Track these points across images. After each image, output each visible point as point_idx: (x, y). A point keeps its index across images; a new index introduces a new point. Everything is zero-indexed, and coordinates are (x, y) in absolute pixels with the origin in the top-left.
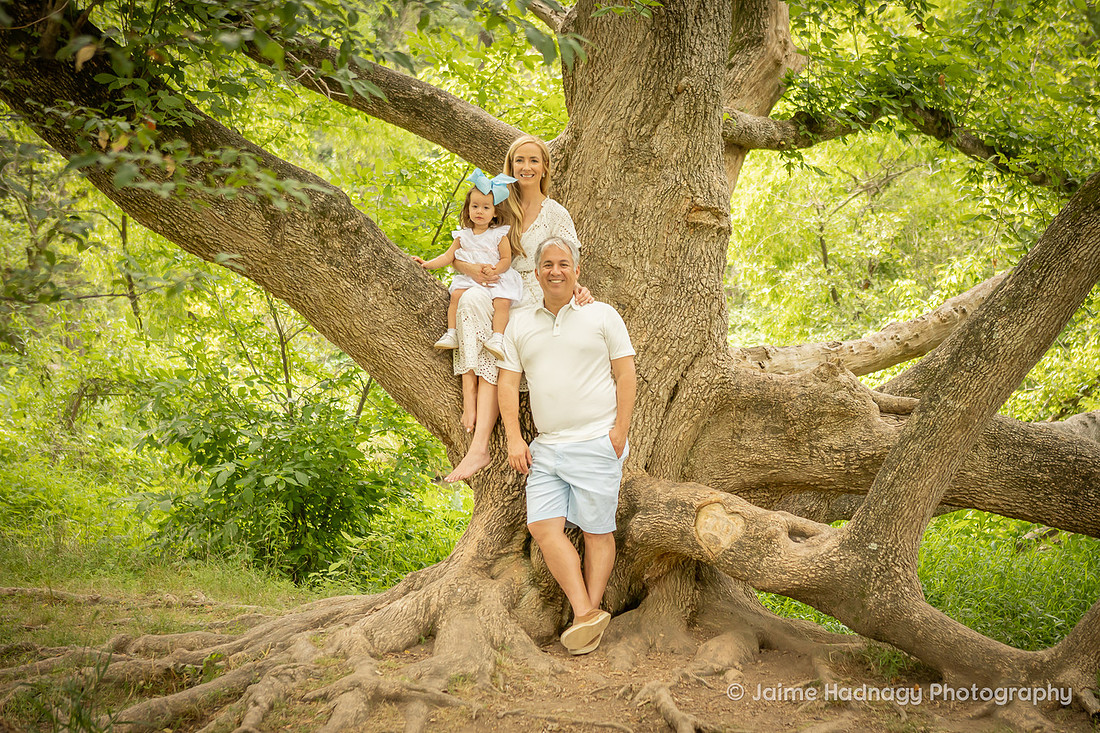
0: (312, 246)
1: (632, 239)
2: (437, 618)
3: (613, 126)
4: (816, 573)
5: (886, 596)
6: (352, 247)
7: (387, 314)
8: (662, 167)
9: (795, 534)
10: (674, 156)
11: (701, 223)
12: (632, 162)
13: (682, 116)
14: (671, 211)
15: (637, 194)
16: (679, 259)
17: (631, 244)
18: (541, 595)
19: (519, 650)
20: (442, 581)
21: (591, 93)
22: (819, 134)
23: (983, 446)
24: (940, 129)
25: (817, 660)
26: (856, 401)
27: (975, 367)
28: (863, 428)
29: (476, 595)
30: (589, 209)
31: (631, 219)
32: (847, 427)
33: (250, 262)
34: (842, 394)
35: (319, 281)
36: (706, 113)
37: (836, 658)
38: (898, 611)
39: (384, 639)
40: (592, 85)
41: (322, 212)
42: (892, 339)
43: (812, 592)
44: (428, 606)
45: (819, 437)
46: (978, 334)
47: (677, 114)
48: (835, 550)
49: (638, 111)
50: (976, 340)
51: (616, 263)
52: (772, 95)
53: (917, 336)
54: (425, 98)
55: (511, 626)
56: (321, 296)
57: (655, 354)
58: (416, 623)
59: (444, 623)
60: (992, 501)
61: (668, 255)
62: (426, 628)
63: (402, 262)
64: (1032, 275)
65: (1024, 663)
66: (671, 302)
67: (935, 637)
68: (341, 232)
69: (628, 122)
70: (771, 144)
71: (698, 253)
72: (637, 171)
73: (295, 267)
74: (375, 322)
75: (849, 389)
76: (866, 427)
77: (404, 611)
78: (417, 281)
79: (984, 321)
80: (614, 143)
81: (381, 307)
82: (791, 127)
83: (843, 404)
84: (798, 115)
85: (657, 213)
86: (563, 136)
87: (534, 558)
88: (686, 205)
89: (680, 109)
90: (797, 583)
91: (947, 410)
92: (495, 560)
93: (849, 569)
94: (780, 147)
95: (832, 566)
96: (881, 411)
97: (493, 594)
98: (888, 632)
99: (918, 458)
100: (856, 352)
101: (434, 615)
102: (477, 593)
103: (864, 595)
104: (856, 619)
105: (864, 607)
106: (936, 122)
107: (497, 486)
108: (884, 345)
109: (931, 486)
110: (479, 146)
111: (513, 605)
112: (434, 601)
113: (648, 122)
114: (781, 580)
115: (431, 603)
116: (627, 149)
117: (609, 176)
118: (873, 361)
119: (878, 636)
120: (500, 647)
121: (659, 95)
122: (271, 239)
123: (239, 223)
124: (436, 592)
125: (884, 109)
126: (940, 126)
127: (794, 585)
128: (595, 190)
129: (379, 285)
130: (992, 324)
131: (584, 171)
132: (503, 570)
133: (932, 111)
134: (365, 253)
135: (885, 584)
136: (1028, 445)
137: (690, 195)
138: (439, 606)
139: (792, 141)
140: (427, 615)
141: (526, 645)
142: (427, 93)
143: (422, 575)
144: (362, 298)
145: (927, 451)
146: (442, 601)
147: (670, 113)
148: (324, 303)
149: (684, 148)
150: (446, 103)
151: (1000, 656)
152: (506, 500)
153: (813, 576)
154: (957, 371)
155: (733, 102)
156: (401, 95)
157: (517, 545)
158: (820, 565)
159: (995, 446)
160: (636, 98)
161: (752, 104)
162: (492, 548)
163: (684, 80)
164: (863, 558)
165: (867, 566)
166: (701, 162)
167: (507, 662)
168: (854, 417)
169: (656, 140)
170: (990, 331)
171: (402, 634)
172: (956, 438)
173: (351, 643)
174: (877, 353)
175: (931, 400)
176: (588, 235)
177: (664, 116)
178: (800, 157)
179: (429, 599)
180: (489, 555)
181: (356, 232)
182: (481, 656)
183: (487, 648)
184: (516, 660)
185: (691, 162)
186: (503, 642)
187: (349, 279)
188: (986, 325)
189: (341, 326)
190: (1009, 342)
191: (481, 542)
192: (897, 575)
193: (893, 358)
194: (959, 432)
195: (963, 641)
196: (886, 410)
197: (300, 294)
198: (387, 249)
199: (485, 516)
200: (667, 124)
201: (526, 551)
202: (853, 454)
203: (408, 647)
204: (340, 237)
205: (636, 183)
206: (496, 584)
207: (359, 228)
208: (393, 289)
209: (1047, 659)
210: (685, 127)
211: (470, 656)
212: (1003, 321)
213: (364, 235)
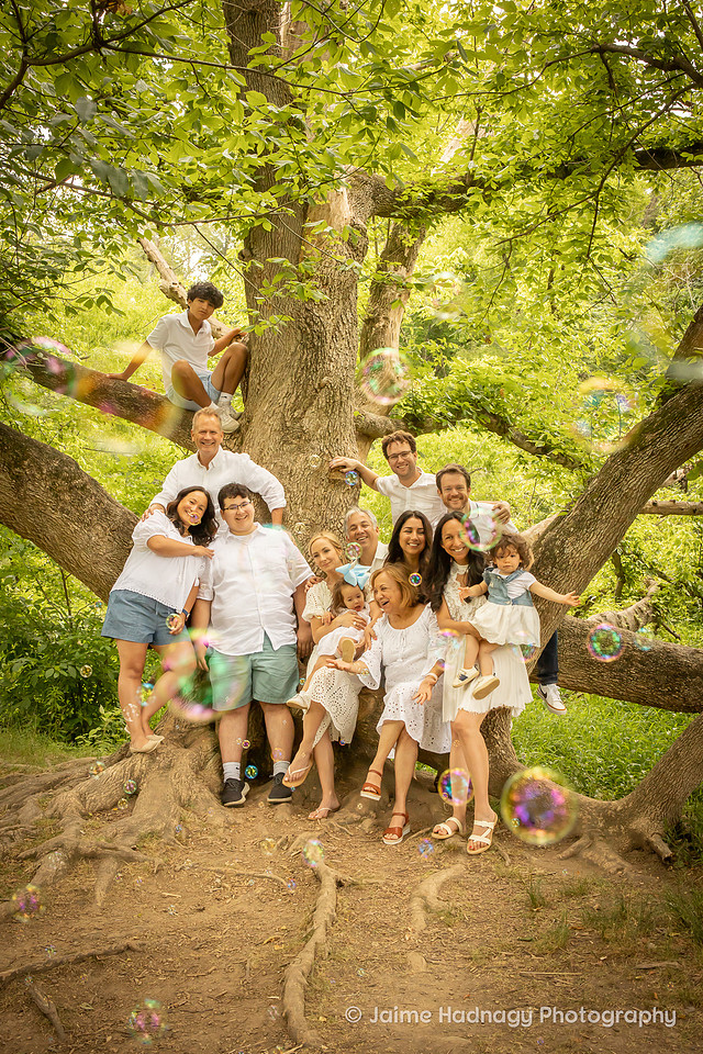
0: (48, 499)
2: (140, 782)
3: (274, 412)
6: (79, 500)
7: (105, 549)
8: (310, 440)
10: (319, 432)
11: (339, 480)
12: (288, 436)
13: (324, 404)
14: (317, 471)
15: (292, 459)
16: (323, 506)
19: (202, 806)
21: (259, 390)
27: (551, 576)
29: (171, 761)
33: (2, 511)
35: (54, 525)
36: (341, 402)
39: (94, 801)
41: (57, 474)
44: (132, 772)
46: (553, 550)
47: (320, 402)
49: (292, 401)
55: (196, 786)
56: (55, 536)
58: (123, 786)
59: (145, 785)
61: (315, 503)
63: (118, 510)
64: (593, 503)
65: (602, 811)
68: (71, 488)
69: (285, 408)
72: (292, 443)
73: (35, 514)
74: (97, 555)
77: (114, 777)
79: (556, 540)
80: (275, 423)
81: (101, 543)
84: (407, 416)
85: (307, 473)
89: (322, 400)
92: (188, 732)
97: (183, 761)
101: (138, 778)
106: (497, 423)
111: (199, 769)
112: (137, 767)
113: (299, 408)
115: (135, 769)
116: (284, 427)
117: (271, 447)
120: (185, 805)
121: (307, 389)
122: (16, 494)
124: (139, 760)
125: (465, 412)
126: (500, 426)
129: (100, 528)
130: (563, 542)
132: (195, 740)
133: (495, 416)
134: (89, 504)
138: (141, 771)
140: (132, 779)
141: (208, 801)
142: (143, 394)
144: (86, 537)
146: (144, 767)
147: (315, 402)
149: (326, 426)
151: (581, 806)
156: (124, 396)
160: (291, 391)
162: (186, 723)
163: (325, 378)
166: (339, 437)
167: (189, 816)
169: (305, 421)
171: (111, 795)
173: (66, 806)
177: (311, 404)
180: (183, 729)
181: (82, 489)
182: (168, 815)
183: (174, 807)
184: (199, 815)
185: (331, 436)
186: (189, 800)
187: (76, 523)
188: (558, 543)
189: (72, 558)
190: (578, 555)
198: (106, 501)
200: (314, 410)
203: (115, 805)
204: (70, 492)
205: (291, 452)
206: (188, 752)
207: (85, 485)
208: (111, 531)
209: (619, 808)
210: (327, 412)
211: (158, 815)
212: (571, 539)
213: (89, 491)
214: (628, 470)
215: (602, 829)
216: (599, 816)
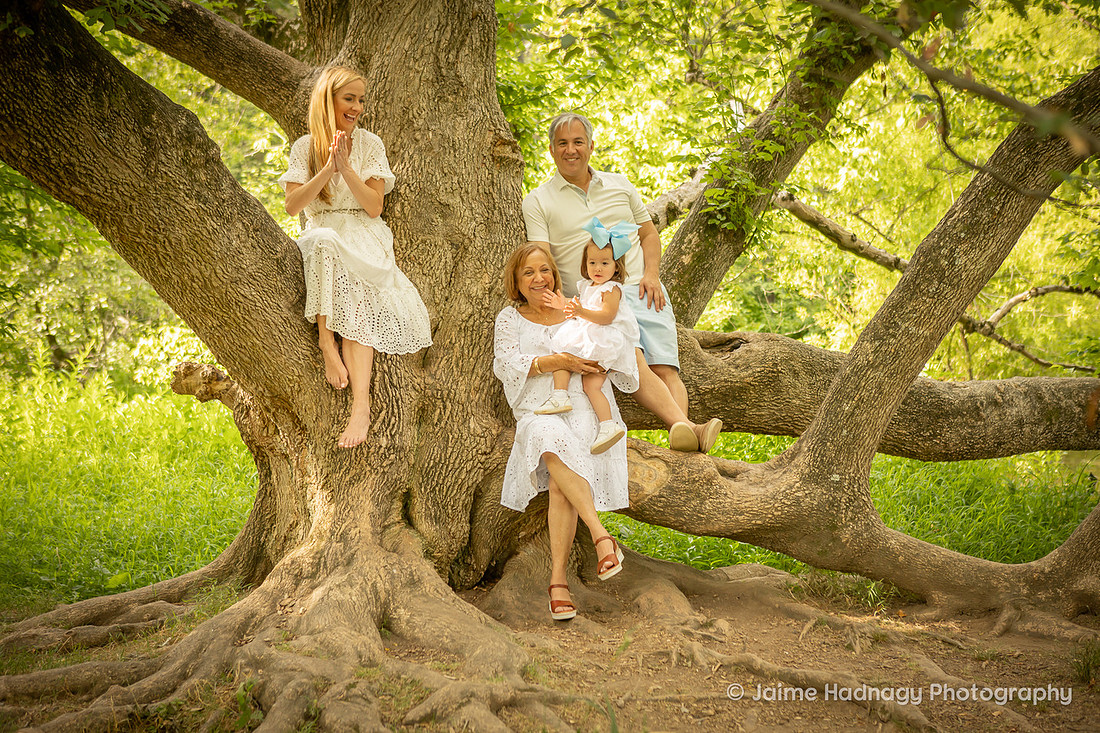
0: (182, 181)
1: (456, 173)
2: (388, 607)
3: (422, 51)
4: (782, 510)
5: (860, 526)
6: (216, 181)
7: (248, 259)
8: (469, 97)
10: (477, 85)
11: (508, 158)
12: (444, 90)
13: (478, 44)
15: (451, 125)
16: (495, 195)
17: (456, 179)
20: (372, 563)
21: (380, 14)
27: (938, 293)
30: (405, 141)
31: (452, 152)
38: (874, 539)
41: (188, 137)
43: (773, 529)
44: (376, 593)
46: (937, 261)
47: (474, 41)
48: (798, 485)
50: (935, 267)
51: (444, 198)
56: (184, 239)
57: (500, 296)
61: (481, 191)
63: (253, 199)
64: (989, 202)
65: (1021, 576)
66: (504, 241)
67: (919, 561)
68: (207, 161)
69: (437, 46)
71: (510, 188)
72: (447, 101)
73: (162, 204)
74: (237, 270)
80: (425, 69)
81: (244, 251)
85: (472, 146)
88: (492, 138)
89: (475, 36)
90: (759, 522)
91: (910, 336)
92: (382, 534)
93: (815, 503)
95: (797, 502)
98: (862, 562)
99: (880, 386)
101: (385, 603)
102: (411, 572)
103: (835, 527)
104: (822, 553)
105: (835, 539)
110: (247, 68)
113: (454, 47)
114: (736, 521)
115: (379, 590)
116: (439, 77)
117: (423, 104)
121: (461, 19)
122: (146, 170)
123: (119, 148)
124: (377, 576)
127: (756, 524)
128: (412, 120)
129: (240, 225)
130: (952, 251)
131: (392, 99)
132: (396, 543)
135: (856, 513)
137: (493, 128)
138: (387, 592)
140: (378, 604)
144: (226, 240)
145: (890, 378)
146: (388, 586)
147: (469, 40)
148: (185, 247)
151: (993, 572)
152: (384, 464)
153: (779, 513)
154: (917, 299)
157: (396, 514)
158: (784, 501)
160: (443, 21)
162: (380, 520)
164: (828, 490)
165: (834, 498)
169: (461, 68)
170: (951, 258)
175: (887, 328)
176: (414, 169)
177: (464, 42)
179: (374, 585)
180: (379, 529)
187: (215, 219)
189: (198, 275)
190: (972, 267)
191: (372, 516)
192: (865, 504)
195: (950, 561)
197: (160, 237)
199: (367, 485)
200: (467, 51)
201: (406, 520)
204: (206, 167)
205: (447, 114)
208: (255, 230)
209: (1046, 569)
210: (481, 55)
212: (964, 247)
216: (1019, 581)
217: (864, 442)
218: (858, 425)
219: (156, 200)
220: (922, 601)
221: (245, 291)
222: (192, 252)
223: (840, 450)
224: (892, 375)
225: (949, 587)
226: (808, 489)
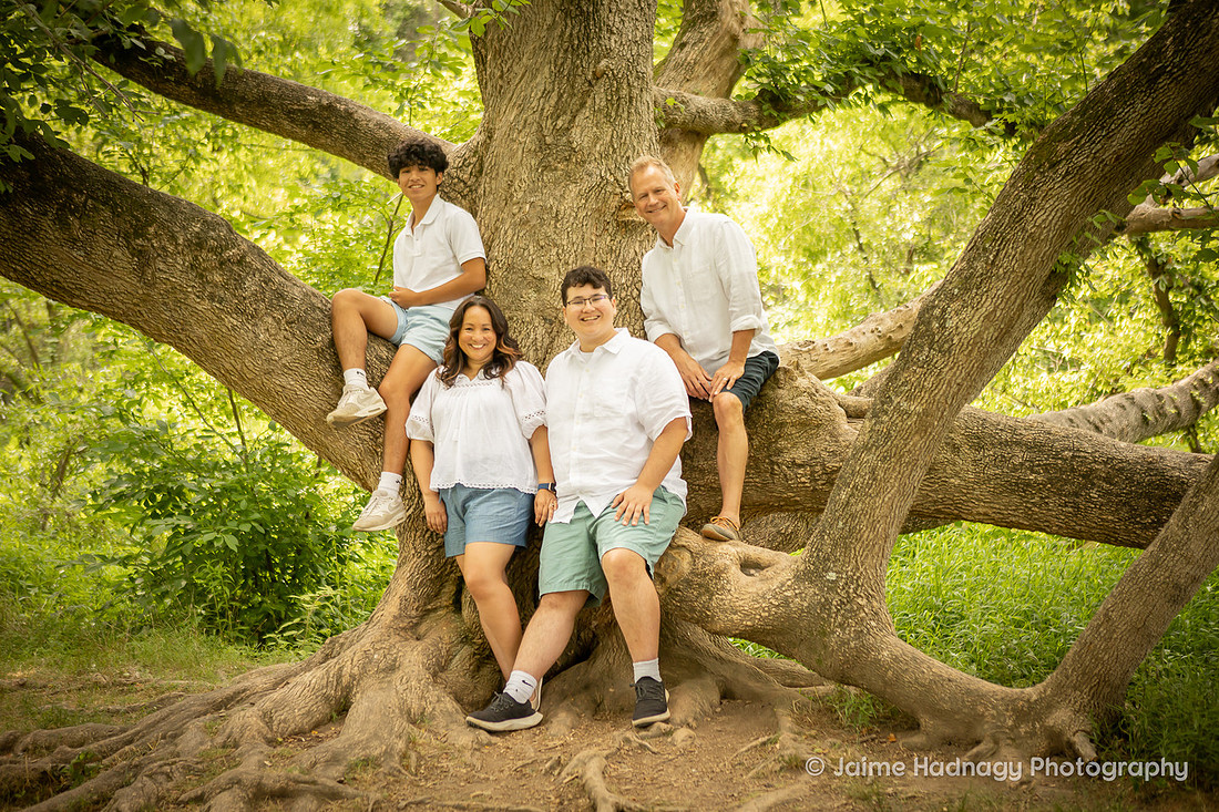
0: (190, 284)
1: (555, 245)
2: (351, 691)
3: (526, 121)
4: (769, 611)
5: (849, 633)
6: (235, 280)
7: (280, 351)
8: (584, 162)
9: (748, 566)
10: (598, 148)
11: (633, 221)
12: (550, 159)
13: (603, 104)
14: (598, 210)
15: (558, 194)
16: (610, 263)
17: (554, 251)
18: (475, 654)
19: (441, 721)
20: (357, 647)
21: (501, 87)
22: (787, 112)
23: (965, 449)
24: (928, 95)
25: (780, 711)
26: (819, 407)
28: (828, 438)
29: (395, 660)
30: (505, 216)
31: (553, 222)
32: (810, 437)
33: (120, 305)
34: (803, 400)
35: (201, 321)
36: (631, 97)
37: (802, 707)
38: (864, 650)
39: (285, 721)
40: (501, 77)
41: (199, 243)
42: (873, 332)
43: (768, 633)
44: (339, 677)
45: (779, 452)
46: (929, 323)
47: (597, 101)
48: (789, 583)
49: (553, 102)
50: (927, 330)
51: (539, 273)
52: (731, 74)
53: (901, 327)
54: (322, 107)
55: (434, 693)
56: (205, 337)
58: (327, 698)
59: (358, 695)
60: (980, 510)
61: (598, 260)
62: (338, 702)
63: (295, 290)
64: (985, 250)
65: (1010, 703)
67: (907, 678)
68: (221, 264)
69: (541, 114)
70: (730, 127)
71: (632, 255)
72: (556, 169)
73: (172, 307)
74: (269, 361)
75: (811, 395)
76: (832, 435)
77: (312, 686)
78: (314, 311)
79: (934, 307)
80: (528, 139)
81: (275, 343)
82: (752, 107)
83: (804, 412)
84: (761, 93)
85: (582, 214)
86: (476, 137)
87: (466, 612)
88: (614, 202)
89: (600, 97)
90: (749, 623)
91: (901, 413)
92: (422, 617)
93: (806, 604)
94: (742, 130)
95: (786, 602)
96: (849, 416)
97: (414, 658)
98: (855, 674)
99: (873, 471)
100: (831, 350)
101: (347, 687)
102: (396, 658)
103: (824, 634)
104: (819, 661)
105: (825, 647)
106: (922, 89)
107: (418, 534)
108: (863, 340)
109: (893, 501)
111: (438, 669)
112: (347, 670)
113: (565, 113)
114: (732, 621)
115: (343, 673)
116: (542, 146)
117: (525, 176)
118: (852, 359)
119: (843, 680)
120: (416, 720)
121: (574, 82)
122: (141, 278)
123: (101, 263)
124: (348, 661)
125: (857, 79)
126: (927, 91)
127: (747, 625)
128: (512, 194)
129: (270, 320)
130: (944, 311)
131: (497, 174)
132: (431, 627)
133: (917, 77)
134: (251, 285)
135: (847, 619)
136: (1018, 443)
137: (618, 190)
138: (352, 676)
139: (755, 122)
140: (339, 688)
141: (450, 714)
142: (325, 102)
143: (341, 640)
144: (251, 335)
145: (883, 462)
146: (355, 670)
147: (589, 102)
148: (209, 344)
149: (608, 139)
150: (346, 111)
151: (983, 696)
152: (430, 548)
153: (767, 614)
155: (687, 85)
156: (296, 107)
157: (446, 598)
158: (773, 601)
159: (979, 447)
160: (549, 88)
161: (710, 85)
162: (417, 604)
163: (603, 62)
164: (821, 590)
165: (826, 600)
166: (630, 153)
167: (422, 736)
168: (818, 426)
169: (575, 133)
170: (942, 319)
171: (309, 711)
172: (915, 445)
173: (243, 728)
174: (856, 349)
175: (883, 403)
176: (506, 245)
177: (583, 105)
178: (767, 140)
179: (340, 669)
180: (413, 612)
181: (239, 262)
182: (390, 735)
183: (400, 724)
184: (436, 734)
185: (617, 151)
186: (422, 713)
187: (235, 316)
188: (937, 312)
189: (232, 368)
190: (965, 330)
191: (404, 599)
192: (861, 607)
193: (875, 353)
194: (917, 438)
195: (939, 681)
196: (854, 415)
198: (277, 279)
199: (407, 568)
200: (587, 114)
201: (457, 605)
202: (818, 468)
203: (317, 726)
204: (221, 269)
205: (556, 182)
206: (420, 646)
207: (243, 257)
208: (287, 323)
209: (1035, 697)
210: (608, 115)
211: (376, 736)
212: (955, 305)
213: (249, 265)
214: (1034, 199)
215: (1011, 729)
216: (1007, 710)
217: (862, 536)
218: (853, 516)
219: (165, 304)
220: (913, 726)
221: (283, 381)
222: (218, 348)
223: (836, 545)
224: (885, 458)
225: (936, 712)
226: (799, 588)
